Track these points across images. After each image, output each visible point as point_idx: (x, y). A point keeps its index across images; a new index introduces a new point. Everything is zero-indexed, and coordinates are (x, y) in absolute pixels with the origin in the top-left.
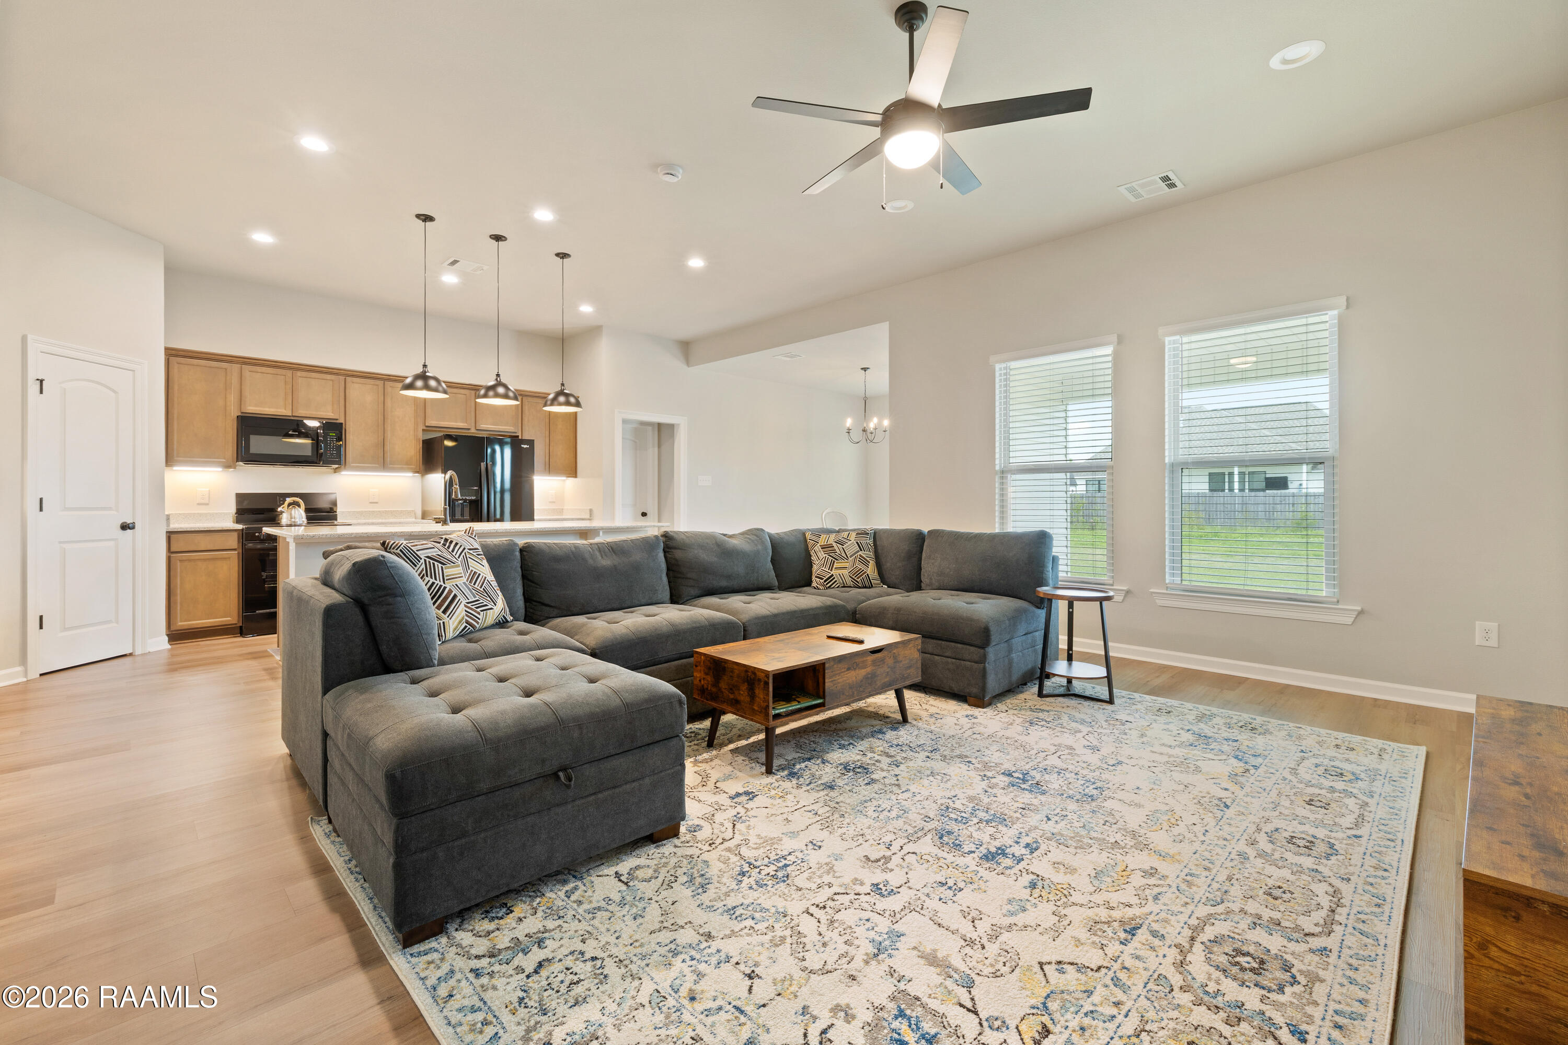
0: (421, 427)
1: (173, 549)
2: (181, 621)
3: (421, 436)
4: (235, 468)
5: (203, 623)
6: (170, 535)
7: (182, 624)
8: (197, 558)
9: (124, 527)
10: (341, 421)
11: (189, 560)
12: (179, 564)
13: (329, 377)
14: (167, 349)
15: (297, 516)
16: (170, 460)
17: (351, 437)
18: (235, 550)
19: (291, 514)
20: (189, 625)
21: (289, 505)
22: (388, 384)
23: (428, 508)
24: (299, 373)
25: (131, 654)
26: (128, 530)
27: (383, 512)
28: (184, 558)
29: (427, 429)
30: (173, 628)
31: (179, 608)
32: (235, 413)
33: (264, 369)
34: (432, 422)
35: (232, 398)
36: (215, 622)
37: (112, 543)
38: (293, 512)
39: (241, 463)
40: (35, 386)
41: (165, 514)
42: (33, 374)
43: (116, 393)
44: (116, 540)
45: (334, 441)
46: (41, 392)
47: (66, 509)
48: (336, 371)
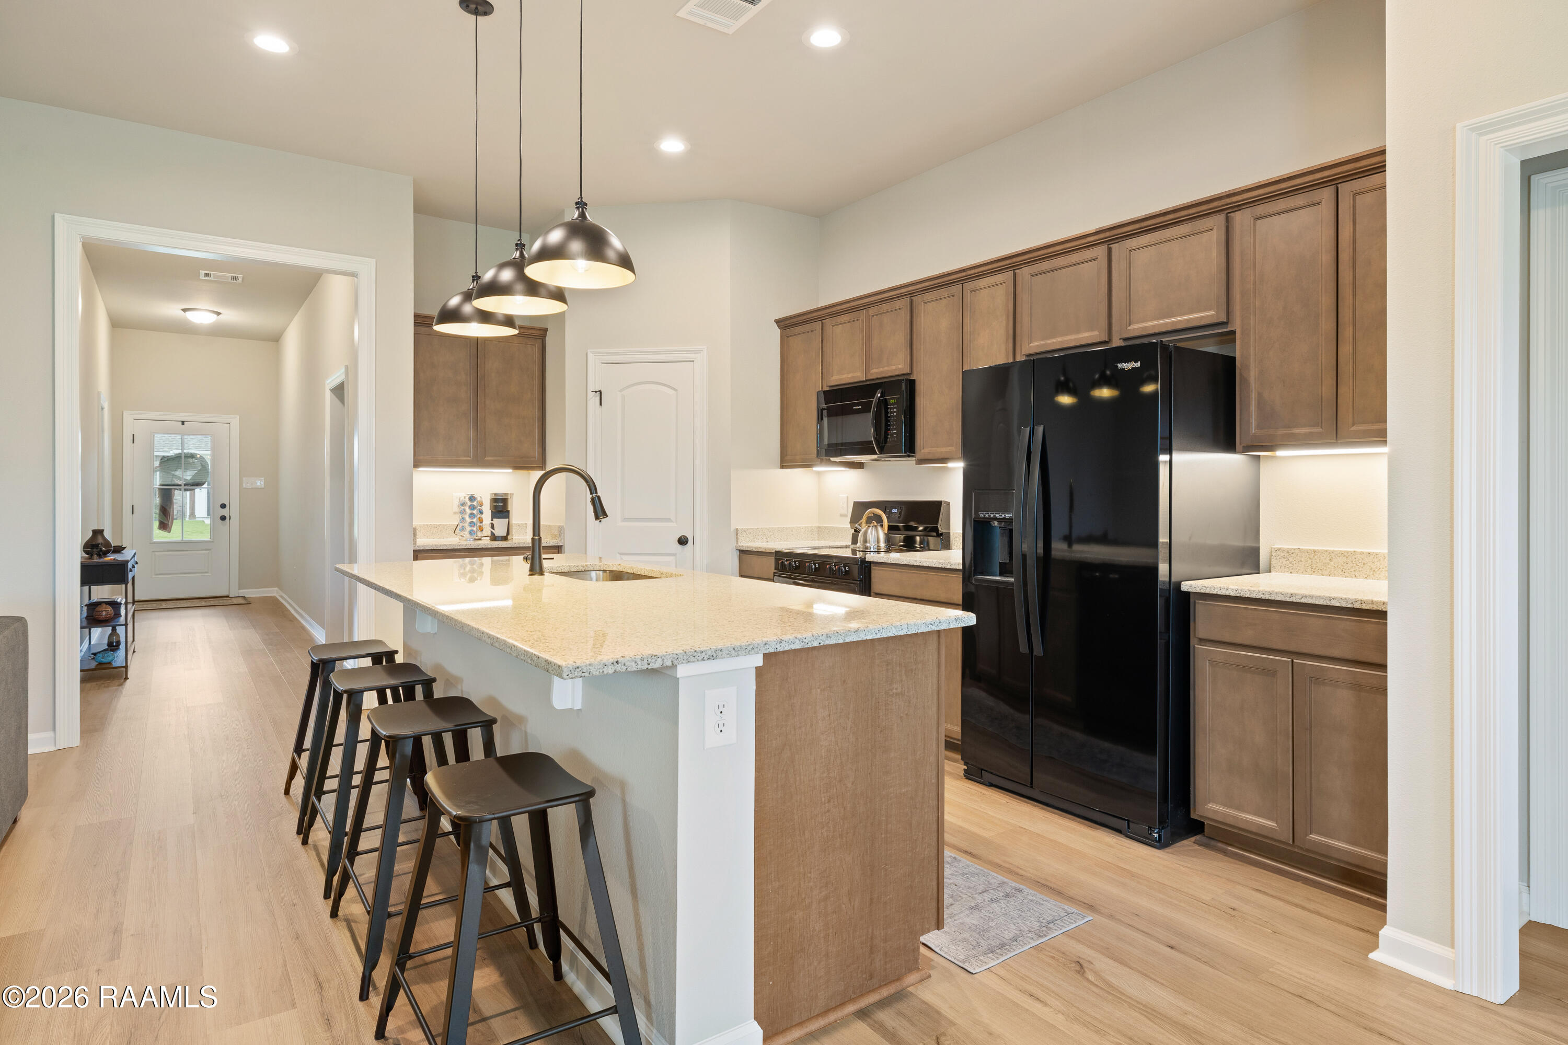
6: (740, 553)
10: (912, 375)
13: (898, 304)
16: (783, 461)
21: (869, 519)
22: (968, 286)
33: (843, 318)
34: (1032, 345)
35: (819, 369)
37: (671, 559)
40: (594, 400)
41: (733, 528)
42: (592, 387)
43: (675, 390)
44: (674, 555)
45: (895, 412)
46: (601, 404)
47: (625, 520)
48: (903, 290)
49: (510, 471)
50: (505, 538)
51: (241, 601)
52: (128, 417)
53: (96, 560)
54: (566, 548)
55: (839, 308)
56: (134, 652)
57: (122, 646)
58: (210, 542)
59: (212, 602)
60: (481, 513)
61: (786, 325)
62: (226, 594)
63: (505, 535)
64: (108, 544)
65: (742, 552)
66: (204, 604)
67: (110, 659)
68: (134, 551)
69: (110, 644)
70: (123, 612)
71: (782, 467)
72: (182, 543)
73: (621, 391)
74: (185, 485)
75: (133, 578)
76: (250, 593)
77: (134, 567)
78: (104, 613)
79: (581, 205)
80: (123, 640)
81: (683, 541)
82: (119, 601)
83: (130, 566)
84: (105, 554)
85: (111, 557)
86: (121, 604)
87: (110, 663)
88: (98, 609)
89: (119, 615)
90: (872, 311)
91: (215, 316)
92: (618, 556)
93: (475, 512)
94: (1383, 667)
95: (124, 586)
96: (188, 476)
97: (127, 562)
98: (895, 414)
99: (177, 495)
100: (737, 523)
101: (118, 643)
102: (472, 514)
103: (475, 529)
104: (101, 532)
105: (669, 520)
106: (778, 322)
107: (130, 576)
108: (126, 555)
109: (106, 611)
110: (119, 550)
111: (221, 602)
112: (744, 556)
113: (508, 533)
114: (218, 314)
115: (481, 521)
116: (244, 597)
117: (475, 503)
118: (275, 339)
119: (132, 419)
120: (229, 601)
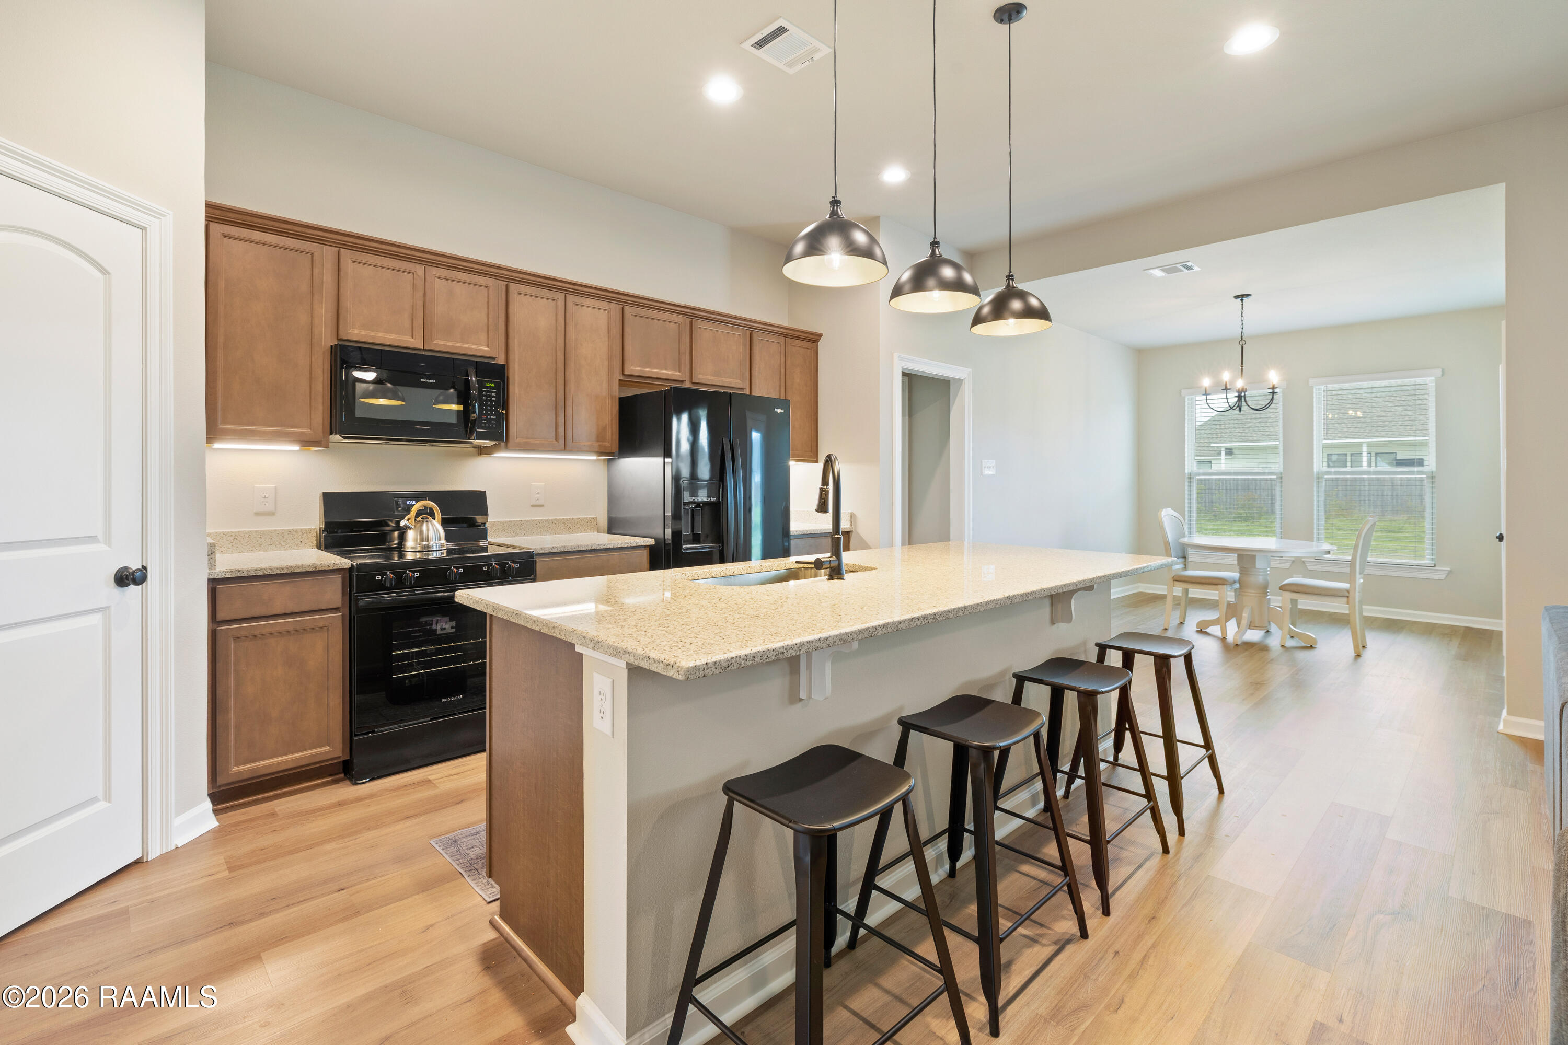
0: (618, 377)
1: (221, 616)
2: (237, 765)
3: (617, 392)
4: (327, 446)
5: (278, 764)
6: (215, 586)
7: (238, 769)
8: (268, 630)
9: (124, 578)
10: (501, 361)
11: (253, 637)
12: (232, 645)
13: (482, 280)
14: (209, 206)
15: (431, 534)
16: (213, 431)
17: (517, 391)
18: (336, 609)
19: (421, 532)
20: (252, 770)
21: (419, 514)
22: (571, 299)
23: (621, 514)
24: (435, 271)
25: (137, 862)
26: (132, 587)
27: (552, 521)
28: (243, 633)
29: (627, 380)
30: (221, 780)
31: (232, 737)
32: (328, 340)
33: (378, 260)
34: (633, 368)
35: (324, 311)
36: (302, 758)
37: (96, 619)
38: (424, 528)
39: (337, 437)
43: (104, 272)
45: (494, 397)
48: (493, 270)
98: (494, 399)
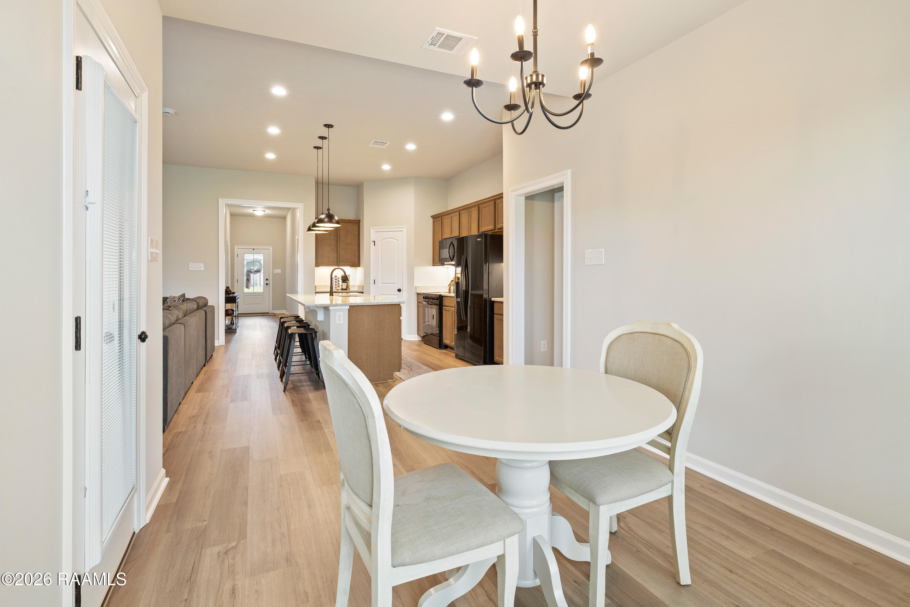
13: (457, 213)
40: (372, 244)
41: (415, 286)
42: (372, 240)
43: (398, 241)
44: (397, 295)
46: (375, 245)
47: (382, 283)
48: (457, 209)
49: (349, 267)
50: (346, 289)
51: (273, 314)
52: (236, 247)
53: (228, 296)
54: (364, 292)
55: (444, 213)
56: (238, 327)
57: (235, 324)
58: (263, 293)
59: (263, 314)
60: (339, 281)
61: (434, 217)
62: (268, 312)
63: (346, 288)
64: (231, 291)
65: (418, 294)
66: (260, 315)
67: (231, 327)
68: (238, 294)
69: (231, 323)
70: (235, 313)
71: (433, 266)
72: (253, 293)
73: (381, 241)
74: (254, 272)
75: (238, 302)
76: (276, 312)
77: (238, 298)
78: (230, 313)
79: (328, 210)
80: (235, 323)
81: (399, 290)
82: (234, 309)
83: (237, 298)
84: (230, 294)
85: (231, 295)
86: (234, 310)
87: (231, 328)
88: (228, 311)
89: (234, 314)
90: (452, 215)
91: (263, 212)
92: (380, 295)
93: (337, 281)
94: (502, 315)
95: (235, 304)
96: (256, 268)
97: (236, 296)
99: (252, 275)
100: (416, 284)
101: (234, 323)
102: (336, 281)
103: (337, 286)
104: (228, 287)
105: (395, 283)
106: (432, 217)
107: (237, 302)
108: (236, 295)
109: (230, 312)
110: (234, 293)
111: (266, 314)
112: (419, 295)
113: (347, 288)
114: (265, 211)
115: (339, 284)
116: (274, 313)
117: (337, 278)
118: (285, 218)
119: (237, 249)
120: (269, 314)
